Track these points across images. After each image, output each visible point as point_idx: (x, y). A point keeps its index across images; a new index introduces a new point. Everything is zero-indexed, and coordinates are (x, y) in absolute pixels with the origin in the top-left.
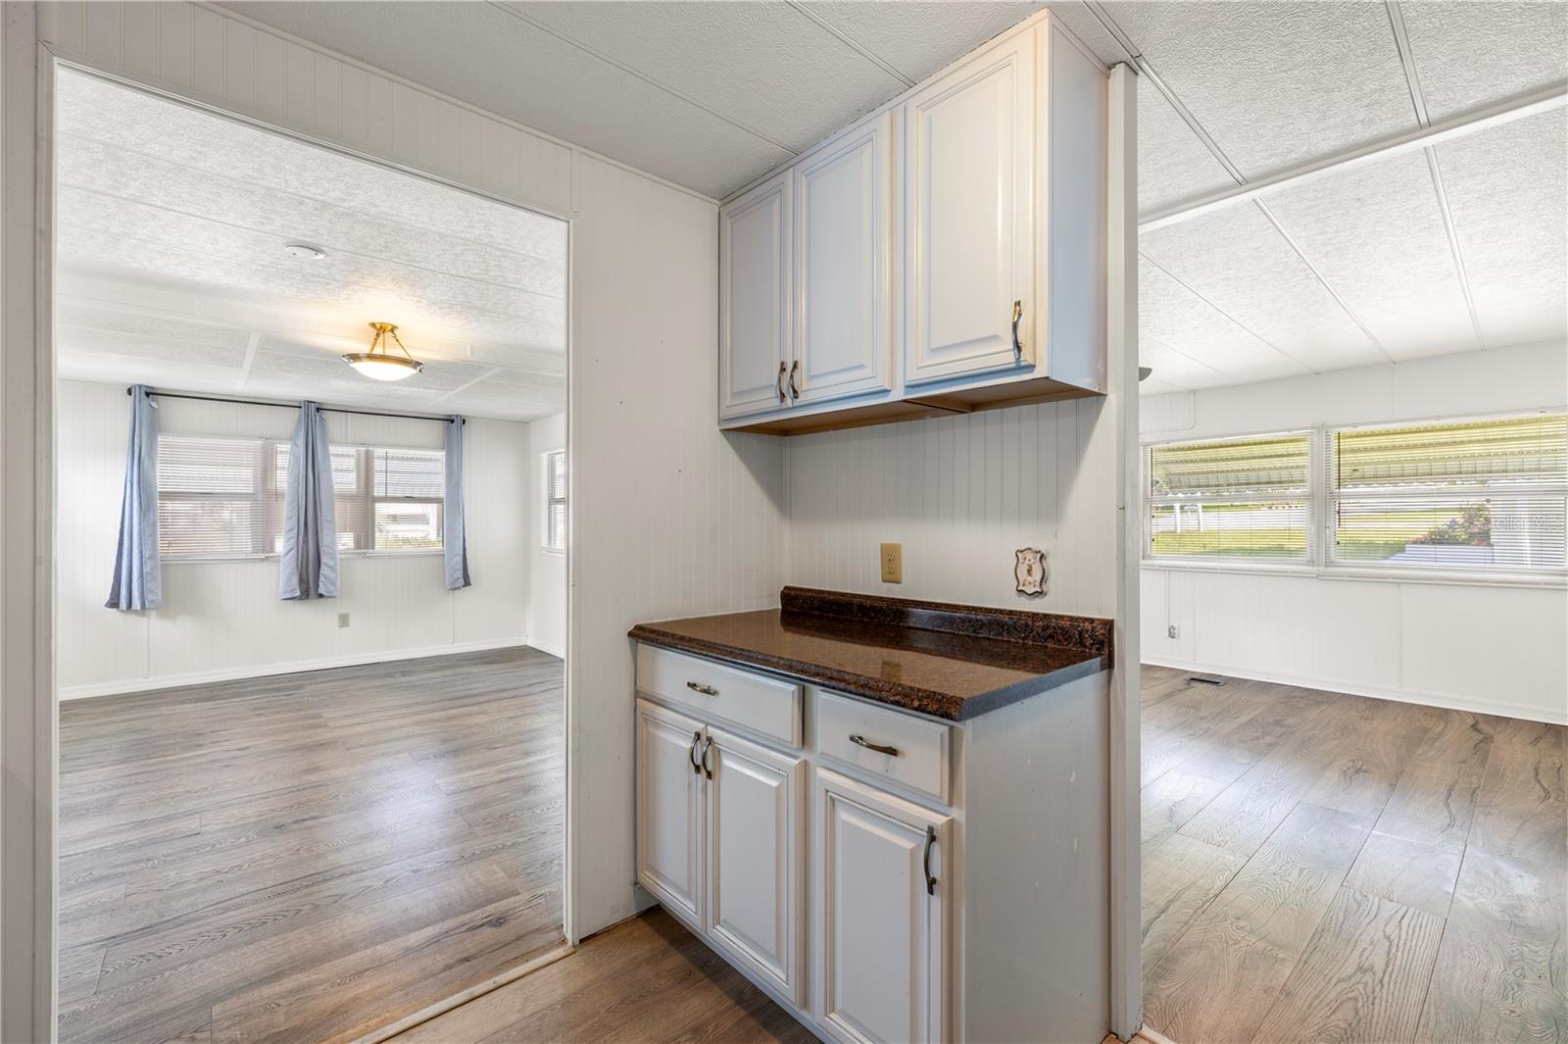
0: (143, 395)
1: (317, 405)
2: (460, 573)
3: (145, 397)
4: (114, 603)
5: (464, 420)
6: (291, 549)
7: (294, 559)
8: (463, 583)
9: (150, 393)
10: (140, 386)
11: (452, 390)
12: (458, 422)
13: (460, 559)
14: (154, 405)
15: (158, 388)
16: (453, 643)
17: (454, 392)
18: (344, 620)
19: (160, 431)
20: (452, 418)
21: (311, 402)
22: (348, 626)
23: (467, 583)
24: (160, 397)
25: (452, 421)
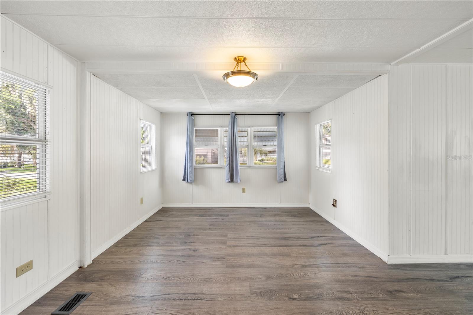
0: (190, 115)
1: (235, 113)
2: (283, 176)
3: (191, 116)
4: (184, 180)
5: (284, 114)
6: (228, 165)
7: (229, 168)
8: (284, 180)
9: (192, 114)
10: (189, 112)
11: (277, 97)
12: (282, 115)
13: (283, 170)
14: (193, 118)
15: (195, 113)
16: (280, 203)
17: (279, 98)
18: (244, 191)
19: (195, 126)
20: (279, 113)
21: (233, 112)
22: (245, 193)
23: (285, 180)
24: (195, 115)
25: (280, 115)
